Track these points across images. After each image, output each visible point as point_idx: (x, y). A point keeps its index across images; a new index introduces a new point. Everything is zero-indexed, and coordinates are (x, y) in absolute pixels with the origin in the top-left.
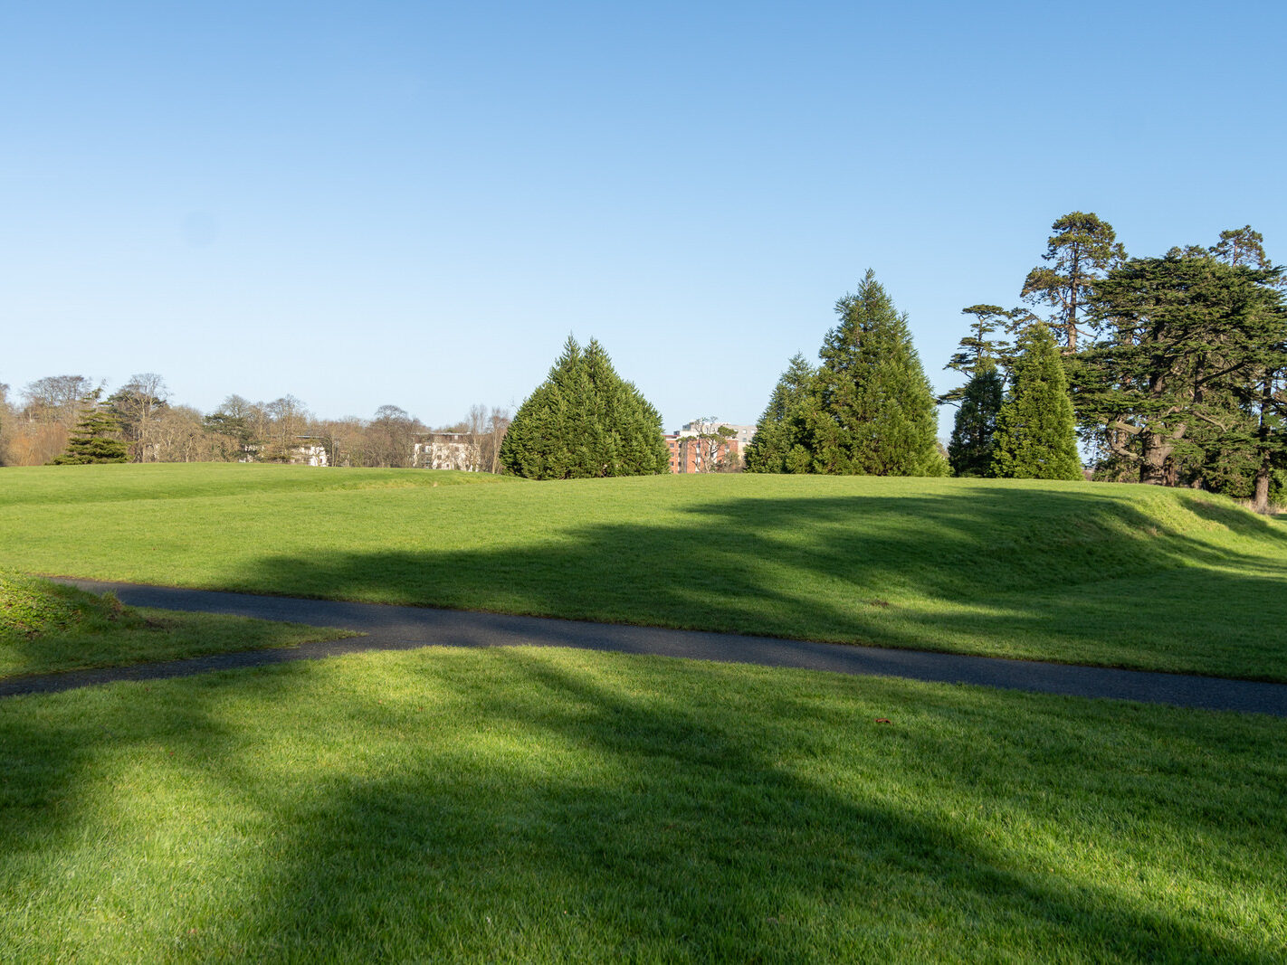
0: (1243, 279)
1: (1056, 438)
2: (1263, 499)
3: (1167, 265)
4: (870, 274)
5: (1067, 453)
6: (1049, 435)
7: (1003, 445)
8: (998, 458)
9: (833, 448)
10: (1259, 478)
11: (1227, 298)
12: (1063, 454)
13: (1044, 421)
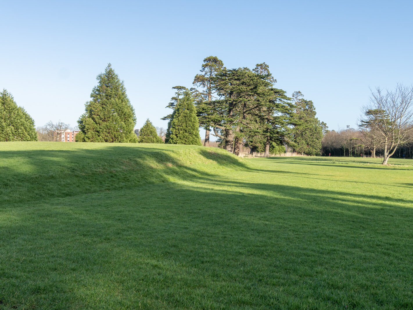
0: (258, 77)
1: (192, 130)
2: (267, 152)
3: (234, 72)
4: (109, 65)
5: (196, 136)
6: (189, 129)
7: (174, 133)
8: (172, 137)
9: (92, 132)
10: (266, 145)
11: (252, 83)
12: (194, 136)
13: (187, 124)
